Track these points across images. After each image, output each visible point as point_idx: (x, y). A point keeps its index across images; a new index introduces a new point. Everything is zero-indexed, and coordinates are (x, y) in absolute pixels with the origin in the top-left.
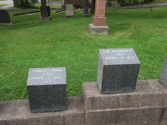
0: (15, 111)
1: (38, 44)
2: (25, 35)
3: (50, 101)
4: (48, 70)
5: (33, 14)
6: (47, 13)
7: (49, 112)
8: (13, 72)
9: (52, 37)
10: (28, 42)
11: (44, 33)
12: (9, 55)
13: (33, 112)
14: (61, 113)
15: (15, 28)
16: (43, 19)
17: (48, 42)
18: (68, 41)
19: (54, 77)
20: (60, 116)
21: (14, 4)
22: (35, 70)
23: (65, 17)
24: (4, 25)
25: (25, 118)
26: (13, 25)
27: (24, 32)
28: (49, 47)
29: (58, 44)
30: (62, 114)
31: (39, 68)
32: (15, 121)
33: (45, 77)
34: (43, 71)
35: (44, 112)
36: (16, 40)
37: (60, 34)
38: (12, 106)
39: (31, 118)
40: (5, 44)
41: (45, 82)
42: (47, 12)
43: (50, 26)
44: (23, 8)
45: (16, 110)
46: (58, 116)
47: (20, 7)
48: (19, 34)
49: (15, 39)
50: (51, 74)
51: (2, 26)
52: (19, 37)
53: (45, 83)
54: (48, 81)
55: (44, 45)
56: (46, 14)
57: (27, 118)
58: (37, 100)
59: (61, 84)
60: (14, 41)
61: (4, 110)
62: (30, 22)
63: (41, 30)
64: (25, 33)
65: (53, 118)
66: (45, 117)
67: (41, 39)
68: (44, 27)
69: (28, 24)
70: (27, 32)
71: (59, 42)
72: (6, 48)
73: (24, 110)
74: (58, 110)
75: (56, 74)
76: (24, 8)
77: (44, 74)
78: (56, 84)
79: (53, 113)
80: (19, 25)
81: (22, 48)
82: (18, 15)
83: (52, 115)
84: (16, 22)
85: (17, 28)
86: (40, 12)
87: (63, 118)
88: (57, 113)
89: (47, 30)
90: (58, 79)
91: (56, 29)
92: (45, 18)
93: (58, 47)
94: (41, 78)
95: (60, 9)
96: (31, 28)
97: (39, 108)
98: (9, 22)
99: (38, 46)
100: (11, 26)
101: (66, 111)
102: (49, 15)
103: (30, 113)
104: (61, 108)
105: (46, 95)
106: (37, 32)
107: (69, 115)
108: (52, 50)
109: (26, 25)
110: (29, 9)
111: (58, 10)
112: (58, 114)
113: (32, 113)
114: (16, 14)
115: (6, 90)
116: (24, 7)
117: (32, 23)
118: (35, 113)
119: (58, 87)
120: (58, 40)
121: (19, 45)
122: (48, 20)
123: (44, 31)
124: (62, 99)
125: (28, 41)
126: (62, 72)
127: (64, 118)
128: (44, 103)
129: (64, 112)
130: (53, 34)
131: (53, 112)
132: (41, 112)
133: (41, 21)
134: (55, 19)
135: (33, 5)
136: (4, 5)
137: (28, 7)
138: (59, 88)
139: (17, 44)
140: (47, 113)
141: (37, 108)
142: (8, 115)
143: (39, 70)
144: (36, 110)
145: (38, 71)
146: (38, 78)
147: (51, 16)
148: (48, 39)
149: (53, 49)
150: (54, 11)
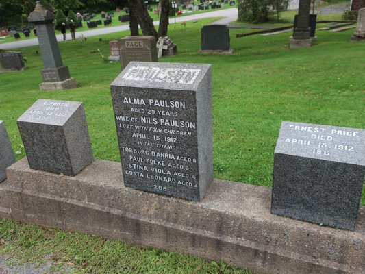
0: (239, 201)
1: (284, 92)
2: (257, 72)
3: (318, 199)
4: (323, 130)
5: (275, 33)
6: (309, 28)
7: (310, 222)
8: (232, 138)
9: (316, 80)
10: (262, 87)
11: (298, 71)
12: (226, 106)
13: (275, 214)
14: (337, 233)
15: (238, 61)
16: (298, 42)
17: (306, 88)
18: (357, 89)
19: (337, 147)
20: (334, 239)
21: (239, 15)
22: (295, 125)
23: (352, 39)
24: (217, 55)
25: (257, 219)
26: (234, 54)
27: (256, 68)
28: (307, 98)
29: (331, 94)
30: (339, 235)
31: (304, 124)
32: (238, 219)
33: (316, 143)
34: (311, 129)
35: (298, 219)
36: (239, 80)
37: (338, 73)
38: (235, 193)
39: (270, 223)
40: (220, 87)
41: (316, 152)
42: (310, 26)
43: (313, 57)
44: (255, 23)
45: (242, 201)
46: (330, 237)
47: (248, 21)
48: (245, 71)
49: (238, 78)
50: (329, 138)
51: (214, 55)
52: (245, 75)
53: (315, 156)
54: (323, 152)
55: (298, 93)
56: (305, 31)
57: (262, 221)
58: (289, 189)
59: (354, 163)
60: (235, 83)
61: (220, 195)
62: (268, 49)
63: (291, 64)
64: (257, 70)
65: (318, 238)
66: (300, 231)
67: (290, 82)
68: (297, 59)
69: (263, 54)
70: (261, 67)
71: (332, 91)
72: (221, 94)
73: (256, 204)
74: (332, 223)
75: (342, 141)
76: (257, 23)
77: (314, 136)
78: (339, 161)
79: (318, 226)
80: (246, 55)
81: (250, 96)
82: (245, 35)
83: (316, 230)
84: (240, 49)
85: (242, 61)
86: (292, 29)
87: (342, 246)
88: (327, 229)
89: (306, 64)
90: (347, 152)
91: (327, 62)
92: (302, 40)
93: (331, 100)
94: (307, 143)
95: (338, 22)
96: (269, 61)
97: (289, 207)
98: (228, 49)
99: (283, 95)
100: (230, 56)
101: (352, 233)
102: (312, 34)
103: (269, 214)
104: (340, 220)
105: (312, 182)
106: (282, 68)
107: (358, 243)
108: (317, 105)
109: (258, 54)
110: (267, 25)
111: (335, 24)
112: (329, 233)
113: (272, 213)
114: (240, 33)
115: (218, 167)
116: (257, 21)
117: (272, 51)
118: (278, 215)
119: (344, 169)
120: (331, 85)
121: (244, 90)
122: (309, 45)
123: (299, 66)
124: (347, 201)
125: (264, 84)
126: (359, 139)
127: (344, 246)
128: (303, 200)
129: (346, 232)
130: (319, 73)
131: (319, 224)
132: (291, 218)
133: (291, 47)
134: (324, 43)
135: (276, 15)
136: (220, 18)
137: (266, 20)
138: (345, 171)
139: (241, 88)
140: (305, 223)
141: (286, 206)
142: (226, 205)
143: (303, 127)
144: (282, 211)
145: (300, 128)
146: (301, 142)
147: (316, 37)
148: (307, 84)
149: (319, 104)
150: (323, 27)
